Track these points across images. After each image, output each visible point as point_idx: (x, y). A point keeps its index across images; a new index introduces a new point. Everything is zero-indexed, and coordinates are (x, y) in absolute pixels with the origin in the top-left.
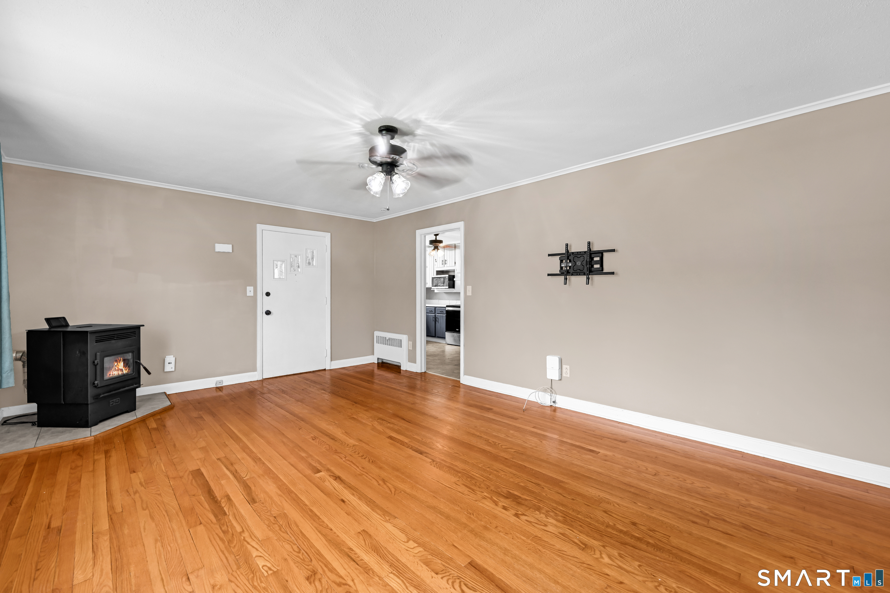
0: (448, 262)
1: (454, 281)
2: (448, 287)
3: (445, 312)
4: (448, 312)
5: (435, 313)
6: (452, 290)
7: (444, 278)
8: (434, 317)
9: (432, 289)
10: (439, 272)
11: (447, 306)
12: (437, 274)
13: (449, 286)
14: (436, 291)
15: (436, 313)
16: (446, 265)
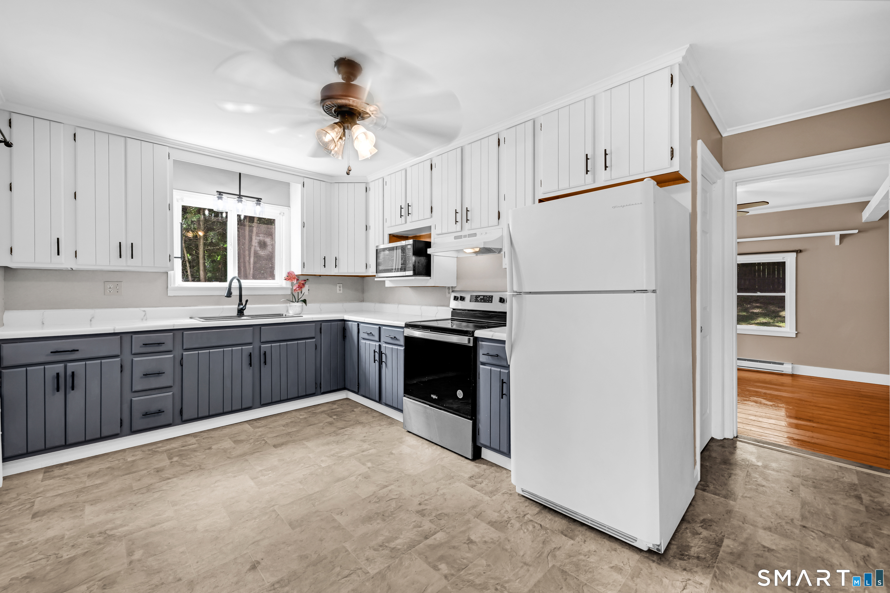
0: (413, 210)
1: (429, 257)
2: (411, 273)
3: (402, 342)
4: (408, 340)
5: (380, 341)
6: (422, 281)
7: (403, 249)
8: (377, 350)
9: (376, 279)
10: (394, 238)
11: (408, 326)
12: (391, 241)
13: (414, 270)
14: (388, 284)
15: (382, 340)
16: (409, 218)
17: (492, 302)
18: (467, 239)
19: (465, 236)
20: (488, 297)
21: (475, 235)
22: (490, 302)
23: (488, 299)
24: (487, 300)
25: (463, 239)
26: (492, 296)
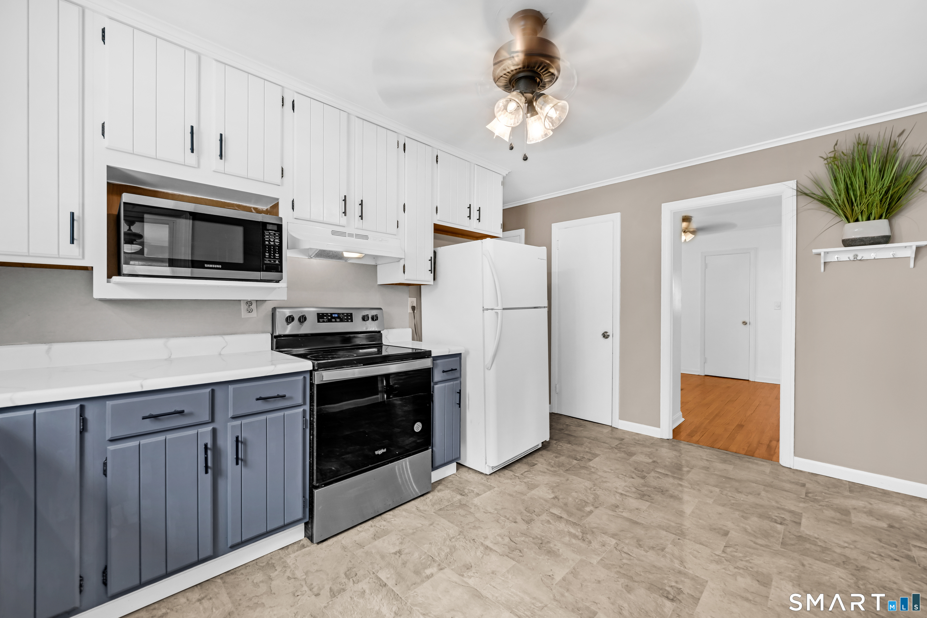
17: (352, 321)
18: (354, 239)
19: (351, 235)
20: (345, 314)
21: (366, 237)
22: (350, 321)
23: (345, 317)
24: (345, 319)
25: (348, 238)
26: (351, 314)
